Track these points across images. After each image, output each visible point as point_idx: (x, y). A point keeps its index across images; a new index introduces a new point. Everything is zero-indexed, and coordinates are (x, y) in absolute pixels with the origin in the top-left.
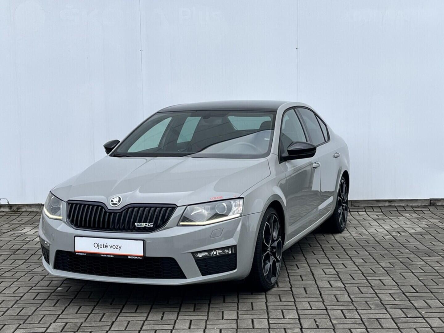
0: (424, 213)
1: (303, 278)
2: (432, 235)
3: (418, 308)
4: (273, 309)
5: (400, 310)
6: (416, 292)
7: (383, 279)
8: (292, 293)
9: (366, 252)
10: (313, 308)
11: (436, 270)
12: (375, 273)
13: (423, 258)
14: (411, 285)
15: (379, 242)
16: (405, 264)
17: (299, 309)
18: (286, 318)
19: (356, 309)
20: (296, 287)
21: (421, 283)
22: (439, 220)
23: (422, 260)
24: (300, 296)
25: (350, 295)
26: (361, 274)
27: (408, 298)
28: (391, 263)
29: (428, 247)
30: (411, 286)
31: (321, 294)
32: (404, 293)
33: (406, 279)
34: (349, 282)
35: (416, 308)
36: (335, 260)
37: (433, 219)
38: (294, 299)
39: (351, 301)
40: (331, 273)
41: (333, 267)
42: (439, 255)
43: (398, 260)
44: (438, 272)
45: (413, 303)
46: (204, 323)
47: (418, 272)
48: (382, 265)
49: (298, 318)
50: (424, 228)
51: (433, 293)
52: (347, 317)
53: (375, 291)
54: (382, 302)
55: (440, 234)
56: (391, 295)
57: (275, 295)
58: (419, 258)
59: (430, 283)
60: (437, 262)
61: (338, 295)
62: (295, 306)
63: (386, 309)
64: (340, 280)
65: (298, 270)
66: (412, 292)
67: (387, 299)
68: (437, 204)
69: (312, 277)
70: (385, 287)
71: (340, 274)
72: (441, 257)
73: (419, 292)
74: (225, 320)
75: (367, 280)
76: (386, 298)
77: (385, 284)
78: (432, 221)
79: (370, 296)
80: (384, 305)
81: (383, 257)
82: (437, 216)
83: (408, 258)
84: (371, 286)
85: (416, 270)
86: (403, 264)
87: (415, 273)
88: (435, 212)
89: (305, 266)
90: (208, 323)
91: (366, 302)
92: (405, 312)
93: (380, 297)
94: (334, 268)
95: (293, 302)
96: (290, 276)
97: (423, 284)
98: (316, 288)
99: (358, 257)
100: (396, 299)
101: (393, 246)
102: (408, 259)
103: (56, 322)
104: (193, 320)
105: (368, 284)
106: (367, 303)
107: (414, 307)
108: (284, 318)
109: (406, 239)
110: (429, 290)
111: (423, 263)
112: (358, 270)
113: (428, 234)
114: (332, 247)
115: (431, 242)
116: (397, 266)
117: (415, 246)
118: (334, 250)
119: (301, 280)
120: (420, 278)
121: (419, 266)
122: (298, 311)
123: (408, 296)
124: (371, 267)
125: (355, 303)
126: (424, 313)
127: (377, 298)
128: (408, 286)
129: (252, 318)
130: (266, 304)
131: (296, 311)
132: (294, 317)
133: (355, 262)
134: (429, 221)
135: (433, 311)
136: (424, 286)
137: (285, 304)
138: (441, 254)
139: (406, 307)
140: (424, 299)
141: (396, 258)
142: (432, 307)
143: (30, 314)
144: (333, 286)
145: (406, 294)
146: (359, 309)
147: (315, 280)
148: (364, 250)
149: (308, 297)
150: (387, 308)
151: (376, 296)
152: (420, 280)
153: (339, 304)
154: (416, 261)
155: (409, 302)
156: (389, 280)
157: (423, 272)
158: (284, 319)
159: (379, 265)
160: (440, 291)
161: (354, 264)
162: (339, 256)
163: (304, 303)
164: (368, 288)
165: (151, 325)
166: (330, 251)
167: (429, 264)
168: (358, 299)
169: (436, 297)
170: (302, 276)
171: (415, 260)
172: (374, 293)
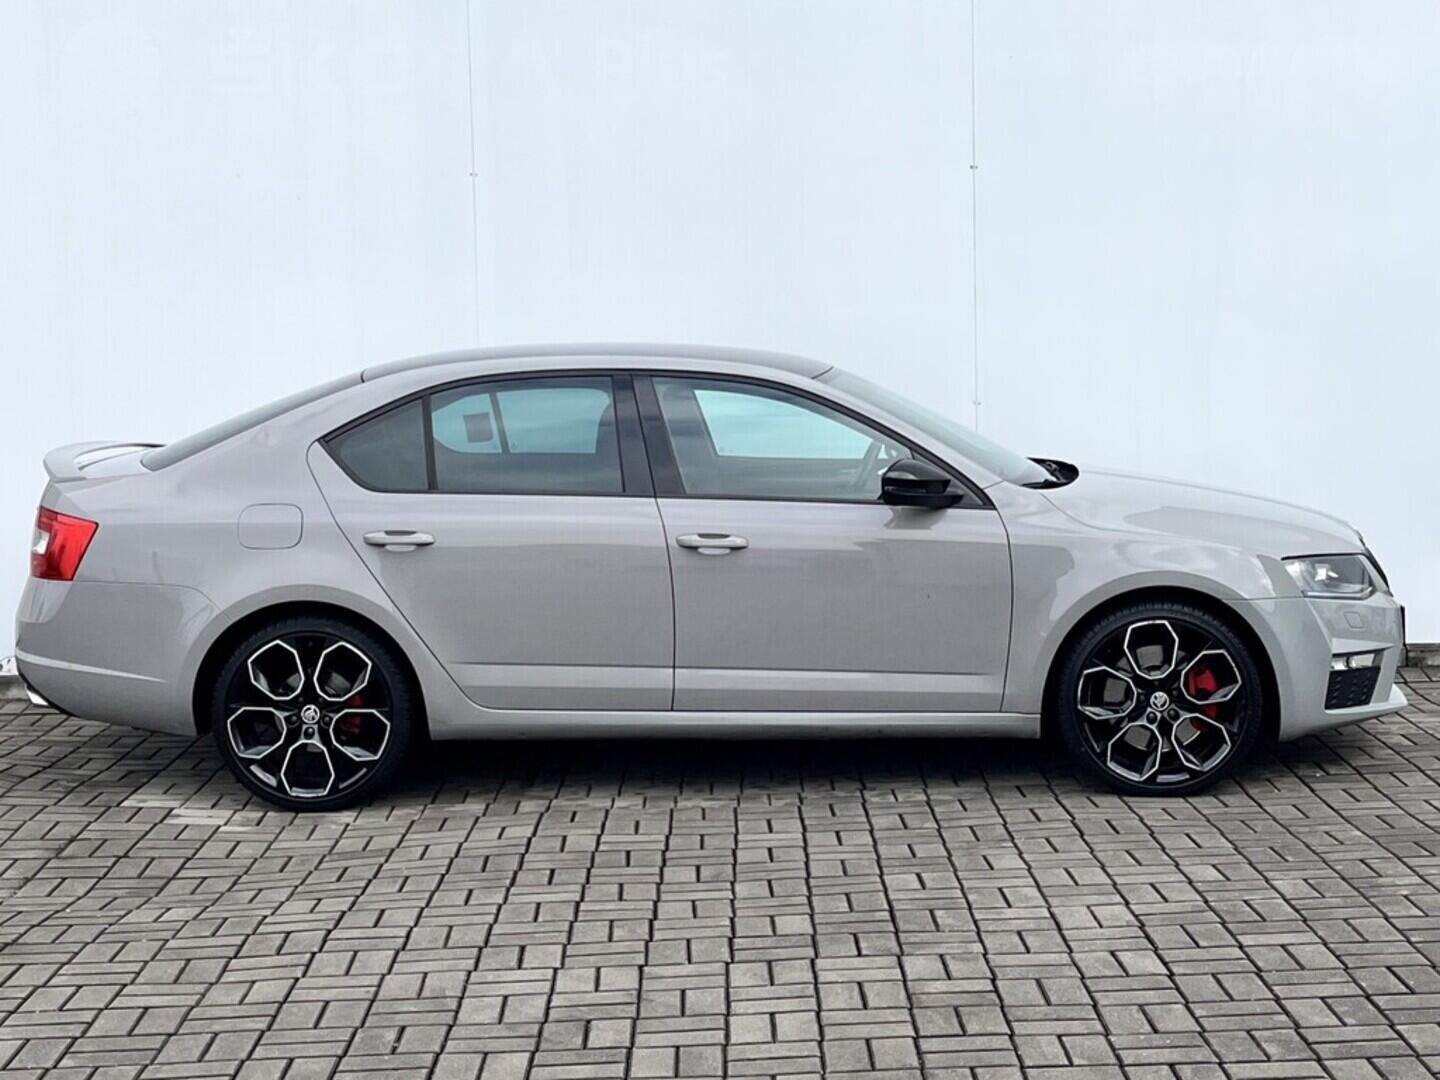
1: (1030, 940)
2: (1425, 774)
3: (1424, 1056)
4: (941, 1065)
5: (1365, 1061)
6: (1408, 991)
7: (1292, 944)
8: (997, 1001)
9: (1223, 840)
10: (1076, 1061)
12: (1264, 920)
13: (1412, 862)
14: (1388, 964)
15: (1260, 802)
16: (1356, 886)
17: (1028, 1062)
19: (1218, 1061)
20: (1010, 977)
21: (1419, 955)
23: (1410, 868)
24: (1030, 1013)
25: (1191, 1005)
26: (1219, 925)
27: (1386, 1017)
28: (1311, 881)
29: (1421, 818)
30: (1388, 968)
31: (1095, 1006)
32: (1368, 997)
33: (1367, 941)
34: (1183, 955)
35: (1418, 1056)
36: (1124, 870)
38: (1008, 1023)
39: (1199, 1029)
40: (1118, 920)
41: (1123, 897)
43: (1333, 869)
45: (1406, 1035)
47: (1404, 913)
48: (1280, 889)
50: (1397, 750)
53: (1272, 991)
54: (1302, 1031)
56: (1326, 1004)
57: (942, 1010)
58: (1400, 863)
61: (1151, 1007)
62: (1013, 1053)
63: (1319, 1060)
64: (1150, 946)
65: (1008, 913)
66: (1395, 991)
67: (1317, 1020)
68: (1430, 663)
69: (1059, 940)
70: (1304, 973)
71: (1151, 926)
73: (1417, 990)
75: (1241, 947)
76: (1313, 1015)
77: (1302, 961)
78: (1420, 722)
79: (1258, 1007)
80: (1309, 1044)
81: (1281, 859)
83: (1362, 861)
84: (1259, 972)
85: (1396, 908)
86: (1349, 884)
87: (1393, 917)
88: (1423, 689)
89: (1030, 895)
91: (1248, 1032)
93: (1294, 1015)
94: (1127, 904)
95: (1007, 1037)
96: (983, 935)
97: (1428, 963)
98: (1074, 980)
99: (1197, 860)
100: (1348, 1020)
101: (1307, 817)
102: (1363, 866)
105: (1247, 962)
106: (1253, 1038)
107: (1411, 1052)
109: (1344, 790)
111: (1414, 882)
112: (1207, 911)
113: (1414, 771)
114: (1107, 821)
115: (1426, 801)
116: (1331, 895)
117: (1378, 817)
118: (1117, 832)
119: (1023, 949)
120: (1413, 939)
121: (1405, 893)
122: (1028, 1070)
123: (1383, 1007)
124: (1246, 898)
125: (1214, 1037)
127: (1284, 1018)
128: (1379, 970)
130: (917, 1047)
131: (1019, 1073)
133: (1192, 877)
134: (1411, 722)
136: (1431, 969)
137: (980, 1042)
139: (1385, 1052)
144: (1131, 973)
145: (1375, 998)
146: (1230, 1063)
147: (1068, 946)
148: (1216, 830)
149: (1055, 1016)
150: (1323, 1056)
151: (1280, 1010)
152: (1415, 948)
153: (1156, 1039)
154: (1390, 872)
155: (1390, 1029)
156: (1315, 947)
157: (1421, 914)
159: (1272, 890)
161: (1189, 887)
162: (1137, 855)
163: (1043, 1040)
164: (1248, 977)
166: (1104, 838)
168: (1221, 1024)
170: (1024, 933)
171: (1388, 869)
172: (1271, 996)
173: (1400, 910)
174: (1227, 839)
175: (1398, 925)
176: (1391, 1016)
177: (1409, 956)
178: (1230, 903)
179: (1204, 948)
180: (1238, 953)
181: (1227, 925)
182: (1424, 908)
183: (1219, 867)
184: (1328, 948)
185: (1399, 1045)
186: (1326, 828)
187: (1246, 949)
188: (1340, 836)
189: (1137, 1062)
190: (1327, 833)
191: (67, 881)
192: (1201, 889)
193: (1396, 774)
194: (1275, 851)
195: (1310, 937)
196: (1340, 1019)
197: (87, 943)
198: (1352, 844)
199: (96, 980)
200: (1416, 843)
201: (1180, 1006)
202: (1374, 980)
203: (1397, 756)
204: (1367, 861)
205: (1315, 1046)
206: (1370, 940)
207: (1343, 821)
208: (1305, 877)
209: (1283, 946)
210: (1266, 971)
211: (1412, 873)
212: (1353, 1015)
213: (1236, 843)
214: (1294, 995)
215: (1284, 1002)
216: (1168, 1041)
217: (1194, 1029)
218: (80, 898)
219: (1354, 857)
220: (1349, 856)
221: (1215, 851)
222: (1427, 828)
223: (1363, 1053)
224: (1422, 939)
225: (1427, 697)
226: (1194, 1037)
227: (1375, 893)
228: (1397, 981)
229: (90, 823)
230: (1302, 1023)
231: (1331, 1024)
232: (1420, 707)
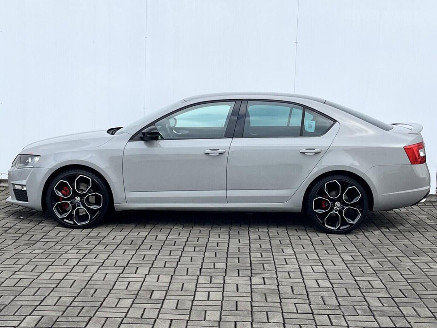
0: (413, 209)
1: (291, 275)
2: (420, 233)
3: (406, 317)
4: (258, 311)
5: (388, 317)
6: (405, 297)
7: (371, 281)
8: (278, 292)
10: (299, 312)
11: (425, 272)
12: (364, 273)
13: (412, 258)
14: (399, 288)
15: (368, 238)
16: (393, 264)
17: (284, 311)
18: (270, 323)
19: (343, 314)
20: (283, 285)
21: (410, 286)
22: (427, 217)
23: (411, 260)
24: (287, 296)
25: (337, 297)
26: (350, 274)
28: (380, 262)
29: (416, 245)
30: (400, 290)
31: (308, 295)
32: (392, 298)
33: (394, 281)
34: (337, 282)
35: (405, 317)
36: (324, 255)
37: (422, 215)
38: (280, 299)
39: (338, 304)
40: (319, 270)
41: (322, 263)
42: (428, 255)
43: (388, 259)
44: (427, 276)
45: (402, 310)
46: (185, 324)
47: (407, 273)
48: (370, 264)
49: (283, 322)
50: (412, 225)
51: (422, 299)
52: (334, 324)
53: (363, 294)
54: (370, 307)
55: (428, 231)
56: (379, 299)
57: (261, 294)
58: (408, 258)
59: (419, 287)
60: (426, 263)
61: (325, 297)
62: (280, 308)
63: (374, 316)
64: (328, 279)
65: (286, 266)
66: (401, 297)
67: (376, 304)
69: (300, 275)
70: (373, 289)
71: (329, 272)
72: (429, 258)
73: (408, 297)
74: (207, 321)
75: (355, 280)
76: (374, 303)
77: (374, 286)
78: (421, 217)
79: (358, 299)
80: (371, 311)
81: (372, 255)
82: (425, 212)
83: (396, 257)
84: (360, 288)
85: (405, 272)
86: (392, 264)
87: (403, 274)
89: (294, 261)
90: (189, 324)
91: (353, 306)
92: (394, 321)
93: (369, 302)
94: (323, 265)
95: (279, 303)
96: (277, 272)
97: (412, 289)
98: (303, 287)
99: (346, 254)
100: (385, 305)
101: (382, 243)
102: (396, 258)
103: (31, 315)
104: (174, 320)
105: (357, 285)
106: (354, 308)
107: (403, 315)
108: (268, 322)
109: (394, 236)
110: (418, 295)
111: (412, 264)
112: (347, 269)
113: (417, 231)
114: (321, 241)
115: (419, 240)
116: (385, 266)
117: (403, 244)
118: (323, 244)
119: (289, 277)
120: (409, 281)
121: (408, 267)
122: (284, 314)
123: (396, 301)
124: (359, 266)
125: (342, 307)
126: (413, 322)
127: (365, 303)
128: (397, 290)
129: (235, 321)
130: (251, 304)
131: (281, 315)
132: (279, 321)
133: (344, 259)
134: (418, 217)
135: (422, 321)
136: (413, 291)
137: (271, 304)
138: (430, 255)
139: (395, 315)
140: (413, 306)
141: (385, 257)
142: (421, 316)
143: (7, 304)
144: (321, 286)
145: (394, 298)
147: (303, 277)
148: (353, 245)
149: (295, 298)
150: (375, 315)
151: (364, 300)
152: (409, 284)
153: (325, 307)
154: (405, 261)
155: (397, 308)
156: (378, 282)
157: (412, 274)
158: (268, 324)
159: (368, 264)
160: (429, 298)
161: (342, 261)
162: (328, 251)
163: (290, 305)
164: (356, 290)
165: (130, 324)
166: (319, 246)
167: (418, 265)
168: (346, 303)
169: (425, 304)
170: (290, 272)
171: (404, 260)
172: (362, 296)
173: (405, 273)
174: (356, 248)
175: (405, 277)
176: (398, 304)
177: (407, 286)
178: (354, 267)
179: (344, 280)
180: (354, 282)
181: (352, 274)
182: (413, 272)
183: (353, 256)
184: (382, 283)
185: (399, 313)
186: (387, 247)
187: (357, 281)
188: (391, 250)
189: (318, 313)
190: (387, 248)
191: (7, 240)
192: (346, 263)
193: (411, 232)
194: (370, 252)
195: (377, 279)
196: (382, 304)
197: (8, 259)
198: (394, 252)
199: (8, 269)
200: (414, 253)
201: (334, 297)
202: (394, 293)
203: (412, 227)
204: (398, 257)
205: (373, 312)
206: (395, 281)
207: (393, 245)
208: (378, 261)
209: (368, 281)
210: (362, 288)
211: (411, 262)
212: (386, 303)
213: (359, 249)
214: (370, 296)
215: (366, 298)
216: (328, 308)
217: (337, 304)
218: (9, 245)
219: (394, 256)
220: (392, 255)
221: (352, 252)
222: (418, 249)
223: (388, 315)
224: (411, 282)
225: (424, 210)
226: (337, 307)
227: (399, 267)
228: (402, 294)
229: (17, 223)
230: (370, 305)
231: (379, 305)
232: (421, 213)
